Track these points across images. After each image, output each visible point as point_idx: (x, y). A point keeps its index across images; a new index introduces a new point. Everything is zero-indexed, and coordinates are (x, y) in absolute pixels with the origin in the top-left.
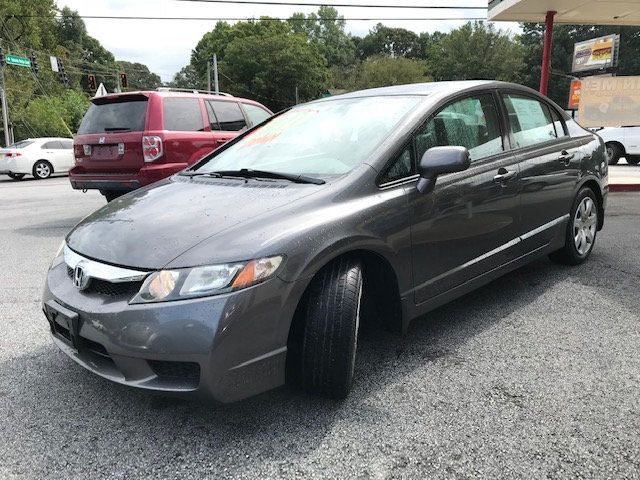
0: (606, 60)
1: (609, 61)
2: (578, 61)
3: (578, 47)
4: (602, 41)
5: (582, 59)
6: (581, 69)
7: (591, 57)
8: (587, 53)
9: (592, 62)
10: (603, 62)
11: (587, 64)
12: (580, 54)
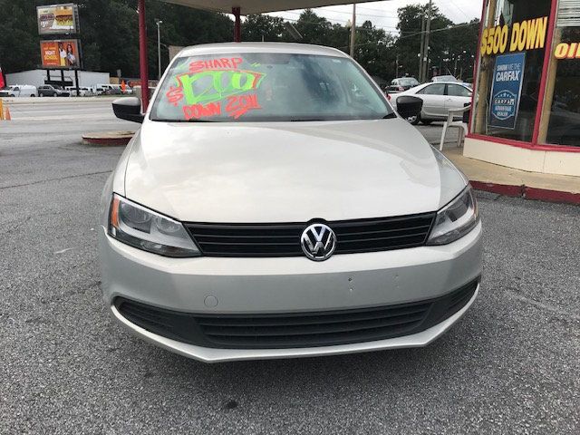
0: (68, 26)
1: (72, 27)
2: (44, 24)
3: (41, 11)
4: (62, 8)
5: (47, 23)
6: (47, 32)
7: (55, 22)
8: (50, 17)
9: (56, 26)
10: (68, 28)
11: (53, 28)
12: (43, 18)
